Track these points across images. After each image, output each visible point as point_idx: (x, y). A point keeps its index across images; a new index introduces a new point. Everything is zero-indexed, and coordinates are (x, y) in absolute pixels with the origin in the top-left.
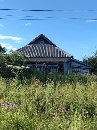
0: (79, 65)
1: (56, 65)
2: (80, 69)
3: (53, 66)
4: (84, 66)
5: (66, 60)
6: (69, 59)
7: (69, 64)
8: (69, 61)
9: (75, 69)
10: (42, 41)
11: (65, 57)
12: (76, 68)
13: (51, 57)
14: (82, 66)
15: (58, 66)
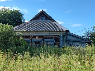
0: (75, 39)
1: (53, 39)
2: (76, 42)
3: (49, 39)
4: (81, 40)
5: (62, 34)
6: (65, 32)
7: (65, 37)
8: (65, 35)
9: (71, 43)
10: (43, 17)
11: (61, 31)
12: (73, 42)
13: (47, 31)
14: (78, 39)
15: (54, 40)
